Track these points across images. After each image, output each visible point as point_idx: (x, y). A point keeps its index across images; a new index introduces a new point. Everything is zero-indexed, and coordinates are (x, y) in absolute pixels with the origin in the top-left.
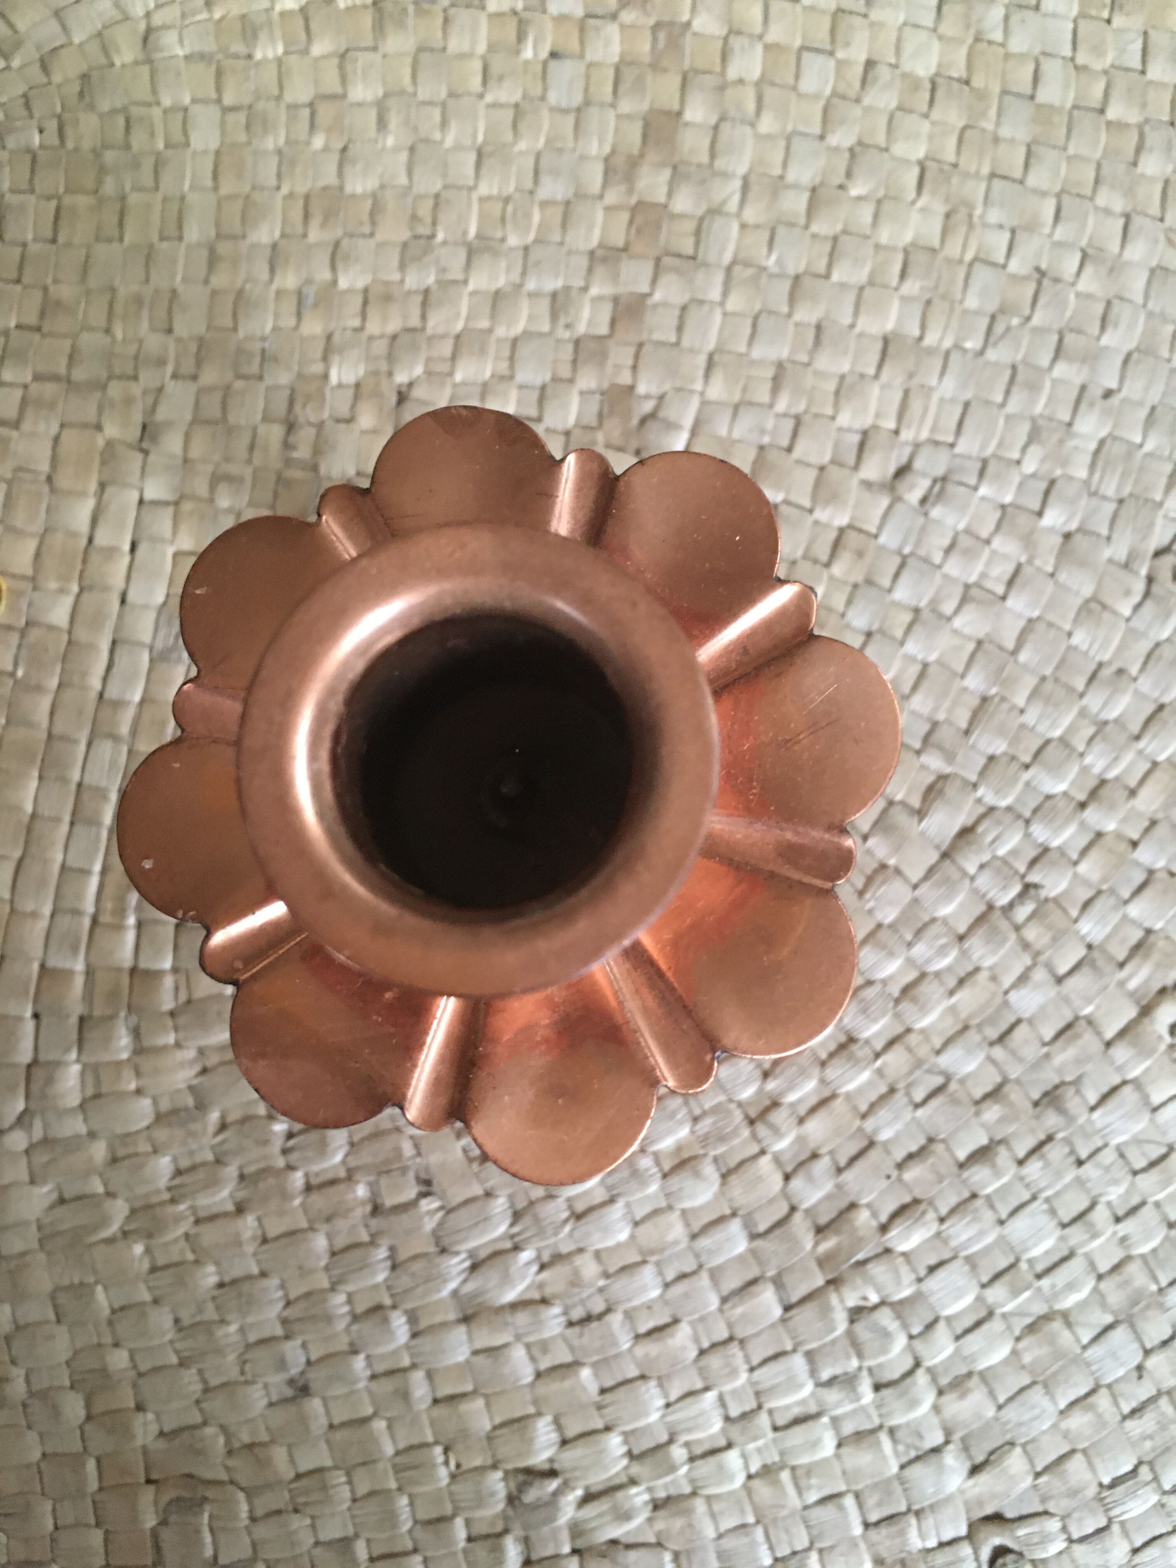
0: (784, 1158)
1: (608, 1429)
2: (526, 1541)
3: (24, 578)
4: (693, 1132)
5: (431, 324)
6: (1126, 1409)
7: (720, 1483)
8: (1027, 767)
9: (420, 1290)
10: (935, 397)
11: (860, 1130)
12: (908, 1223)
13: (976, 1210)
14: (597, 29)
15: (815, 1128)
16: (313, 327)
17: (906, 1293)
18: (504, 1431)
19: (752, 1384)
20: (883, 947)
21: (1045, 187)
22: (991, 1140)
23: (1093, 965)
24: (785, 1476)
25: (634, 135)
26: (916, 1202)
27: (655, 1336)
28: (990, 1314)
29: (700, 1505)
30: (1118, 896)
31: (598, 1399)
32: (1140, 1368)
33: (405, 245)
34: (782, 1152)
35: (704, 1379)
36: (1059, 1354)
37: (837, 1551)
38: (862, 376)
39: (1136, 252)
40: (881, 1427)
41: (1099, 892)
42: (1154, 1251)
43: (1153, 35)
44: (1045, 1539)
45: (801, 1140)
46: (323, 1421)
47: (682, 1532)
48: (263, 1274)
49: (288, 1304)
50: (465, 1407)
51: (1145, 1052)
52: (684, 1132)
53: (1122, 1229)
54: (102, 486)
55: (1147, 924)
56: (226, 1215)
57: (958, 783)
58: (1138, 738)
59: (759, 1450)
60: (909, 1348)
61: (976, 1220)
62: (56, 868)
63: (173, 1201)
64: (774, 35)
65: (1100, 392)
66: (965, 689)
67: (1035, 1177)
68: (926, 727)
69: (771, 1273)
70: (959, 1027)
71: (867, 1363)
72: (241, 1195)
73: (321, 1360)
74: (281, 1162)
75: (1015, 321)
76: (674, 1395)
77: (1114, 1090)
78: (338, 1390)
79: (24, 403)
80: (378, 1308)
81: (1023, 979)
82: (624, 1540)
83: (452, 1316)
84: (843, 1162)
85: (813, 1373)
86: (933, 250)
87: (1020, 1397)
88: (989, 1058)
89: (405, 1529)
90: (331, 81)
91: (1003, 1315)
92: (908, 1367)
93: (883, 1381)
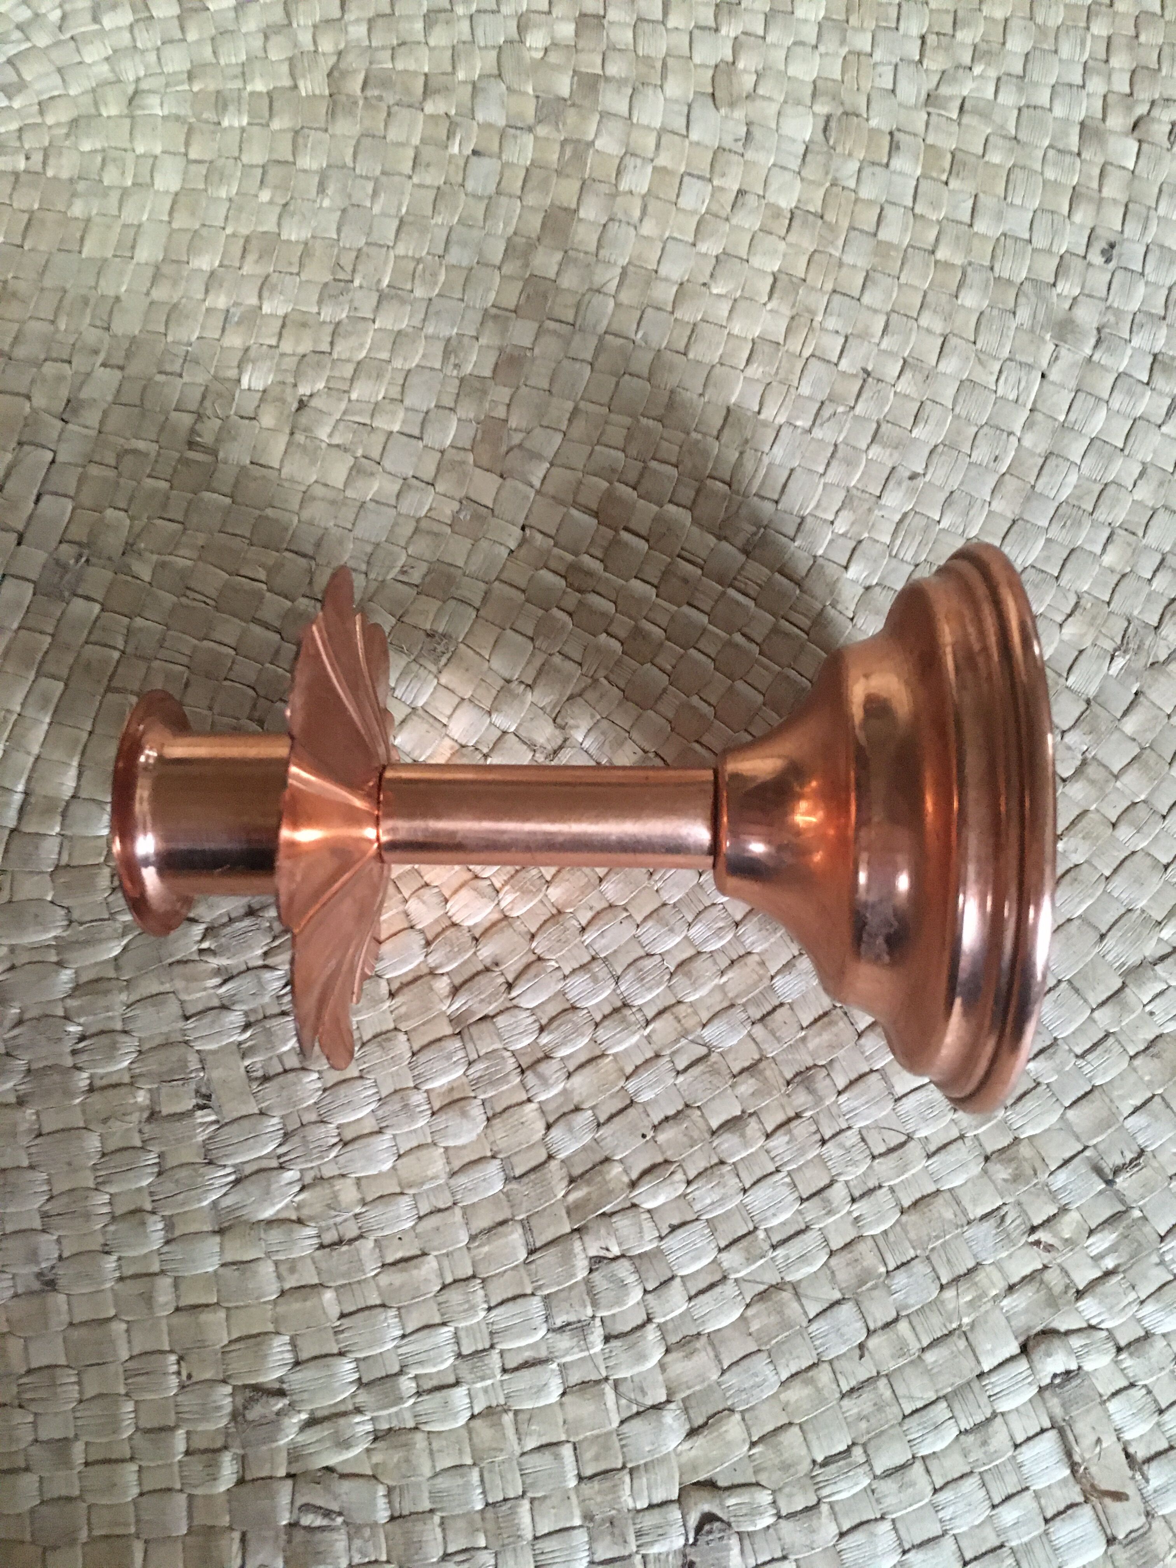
0: (548, 1108)
1: (341, 1354)
2: (243, 1460)
4: (466, 1075)
5: (338, 349)
6: (845, 1388)
7: (442, 1421)
9: (181, 1198)
10: (766, 461)
11: (623, 1090)
12: (657, 1182)
13: (722, 1176)
14: (515, 137)
15: (581, 1083)
16: (235, 340)
17: (646, 1248)
18: (238, 1345)
19: (489, 1323)
20: (665, 923)
21: (878, 305)
22: (743, 1112)
24: (508, 1419)
25: (535, 222)
26: (667, 1162)
27: (400, 1266)
28: (724, 1278)
29: (419, 1440)
31: (337, 1323)
32: (861, 1346)
33: (326, 285)
34: (547, 1102)
35: (442, 1313)
36: (785, 1324)
37: (548, 1502)
38: (705, 437)
39: (950, 366)
40: (606, 1379)
42: (885, 1232)
43: (982, 198)
44: (755, 1511)
45: (566, 1093)
46: (65, 1318)
47: (397, 1466)
48: (32, 1167)
49: (51, 1198)
50: (206, 1317)
52: (458, 1074)
53: (858, 1209)
54: (21, 444)
56: (6, 1105)
59: (485, 1390)
60: (643, 1302)
61: (720, 1185)
64: (663, 160)
65: (908, 474)
67: (781, 1150)
69: (521, 1216)
70: (726, 1004)
71: (599, 1314)
72: (24, 1088)
73: (73, 1256)
74: (68, 1062)
75: (841, 409)
76: (411, 1326)
77: (861, 1077)
78: (84, 1288)
80: (137, 1211)
81: (788, 966)
82: (340, 1469)
83: (208, 1226)
84: (603, 1117)
85: (547, 1318)
86: (777, 344)
87: (744, 1363)
88: (749, 1035)
89: (126, 1435)
90: (284, 151)
91: (736, 1280)
92: (639, 1322)
93: (614, 1333)
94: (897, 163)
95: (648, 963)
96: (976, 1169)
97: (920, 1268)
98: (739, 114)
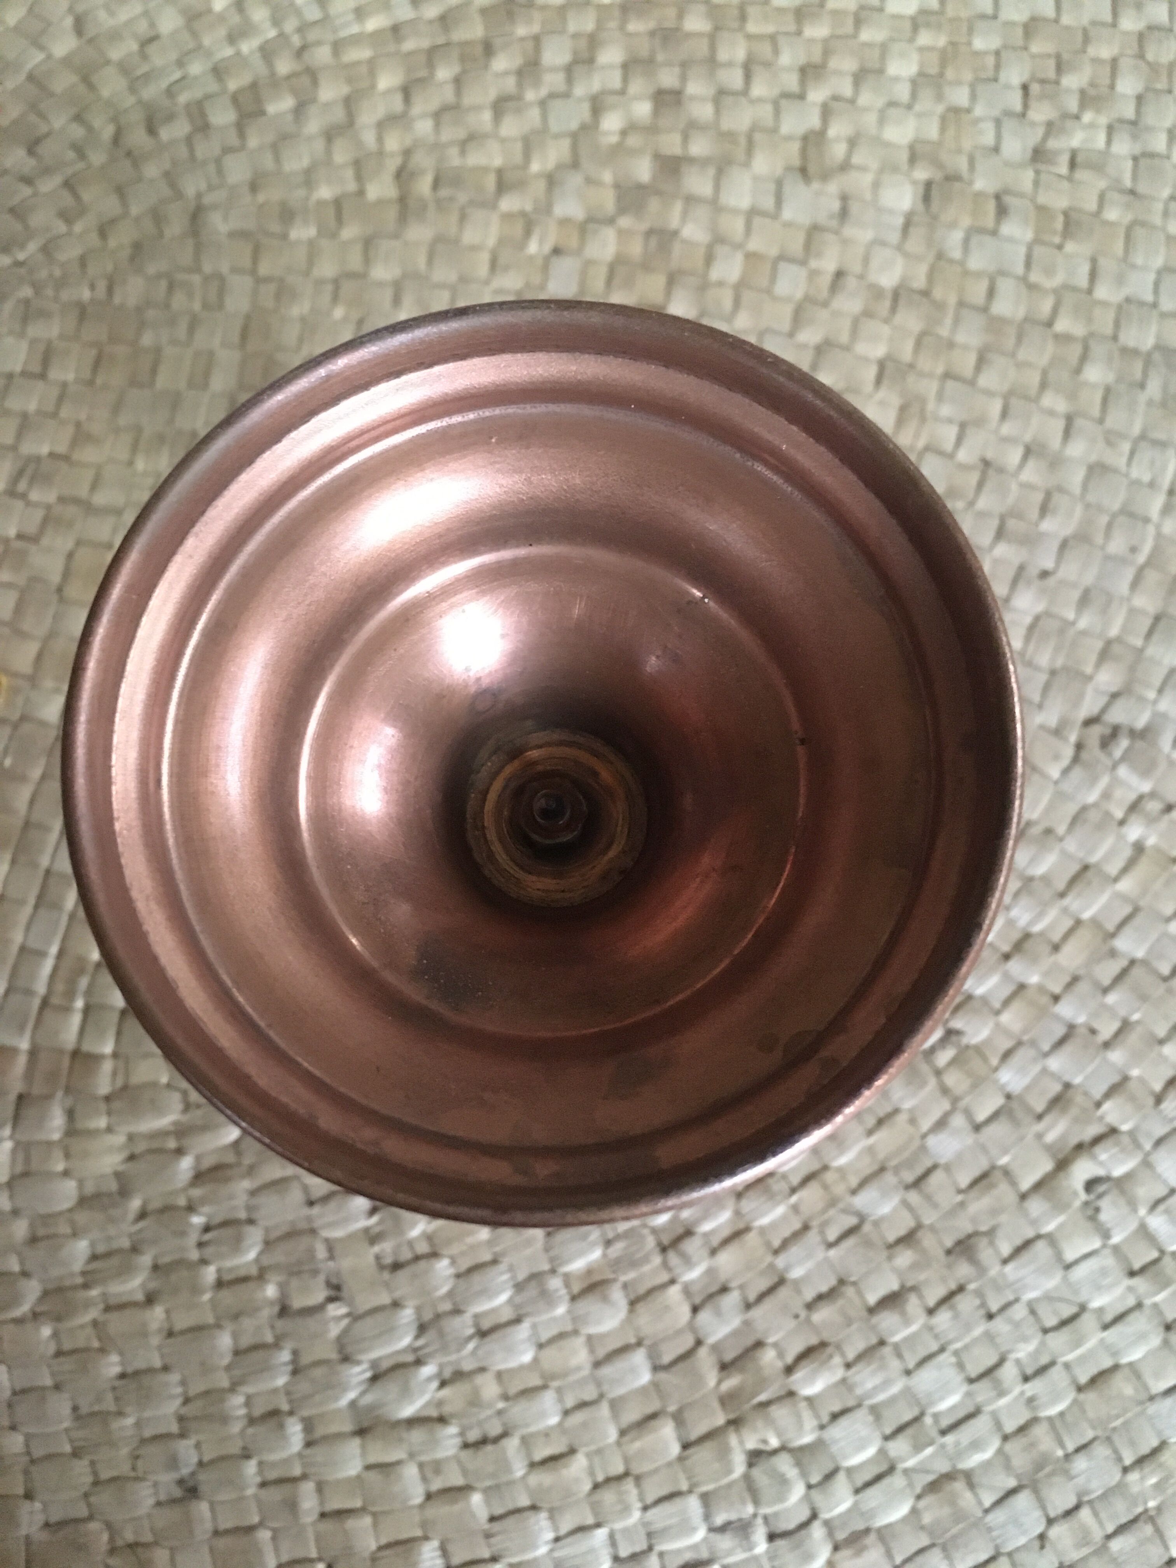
0: (695, 1288)
1: (493, 1559)
3: (23, 676)
4: (604, 1255)
9: (317, 1398)
11: (771, 1266)
12: (815, 1365)
13: (883, 1358)
14: (596, 231)
15: (727, 1260)
17: (807, 1439)
18: (387, 1552)
19: (646, 1524)
21: (994, 388)
22: (902, 1286)
23: (1011, 1116)
26: (823, 1345)
27: (548, 1464)
28: (891, 1469)
30: (1038, 1048)
31: (487, 1526)
32: (1042, 1537)
34: (693, 1282)
35: (596, 1514)
36: (959, 1516)
39: (1076, 449)
41: (1019, 1044)
42: (1062, 1414)
43: (1102, 262)
45: (710, 1272)
46: (209, 1526)
48: (166, 1368)
49: (187, 1401)
50: (351, 1523)
51: (1059, 1206)
52: (596, 1254)
53: (1030, 1389)
55: (1067, 1078)
56: (134, 1304)
58: (1062, 895)
60: (807, 1498)
61: (883, 1367)
62: (14, 949)
63: (86, 1286)
64: (753, 245)
65: (1037, 572)
67: (944, 1328)
69: (672, 1408)
70: (875, 1167)
71: (763, 1511)
72: (153, 1285)
73: (212, 1462)
74: (194, 1255)
76: (564, 1529)
77: (1027, 1244)
78: (224, 1496)
79: (46, 521)
80: (274, 1413)
81: (941, 1124)
83: (348, 1427)
84: (752, 1297)
85: (707, 1517)
87: (920, 1558)
88: (904, 1201)
90: (355, 262)
91: (904, 1471)
92: (803, 1519)
93: (778, 1531)
94: (1008, 228)
96: (1156, 1340)
97: (1101, 1451)
98: (833, 188)
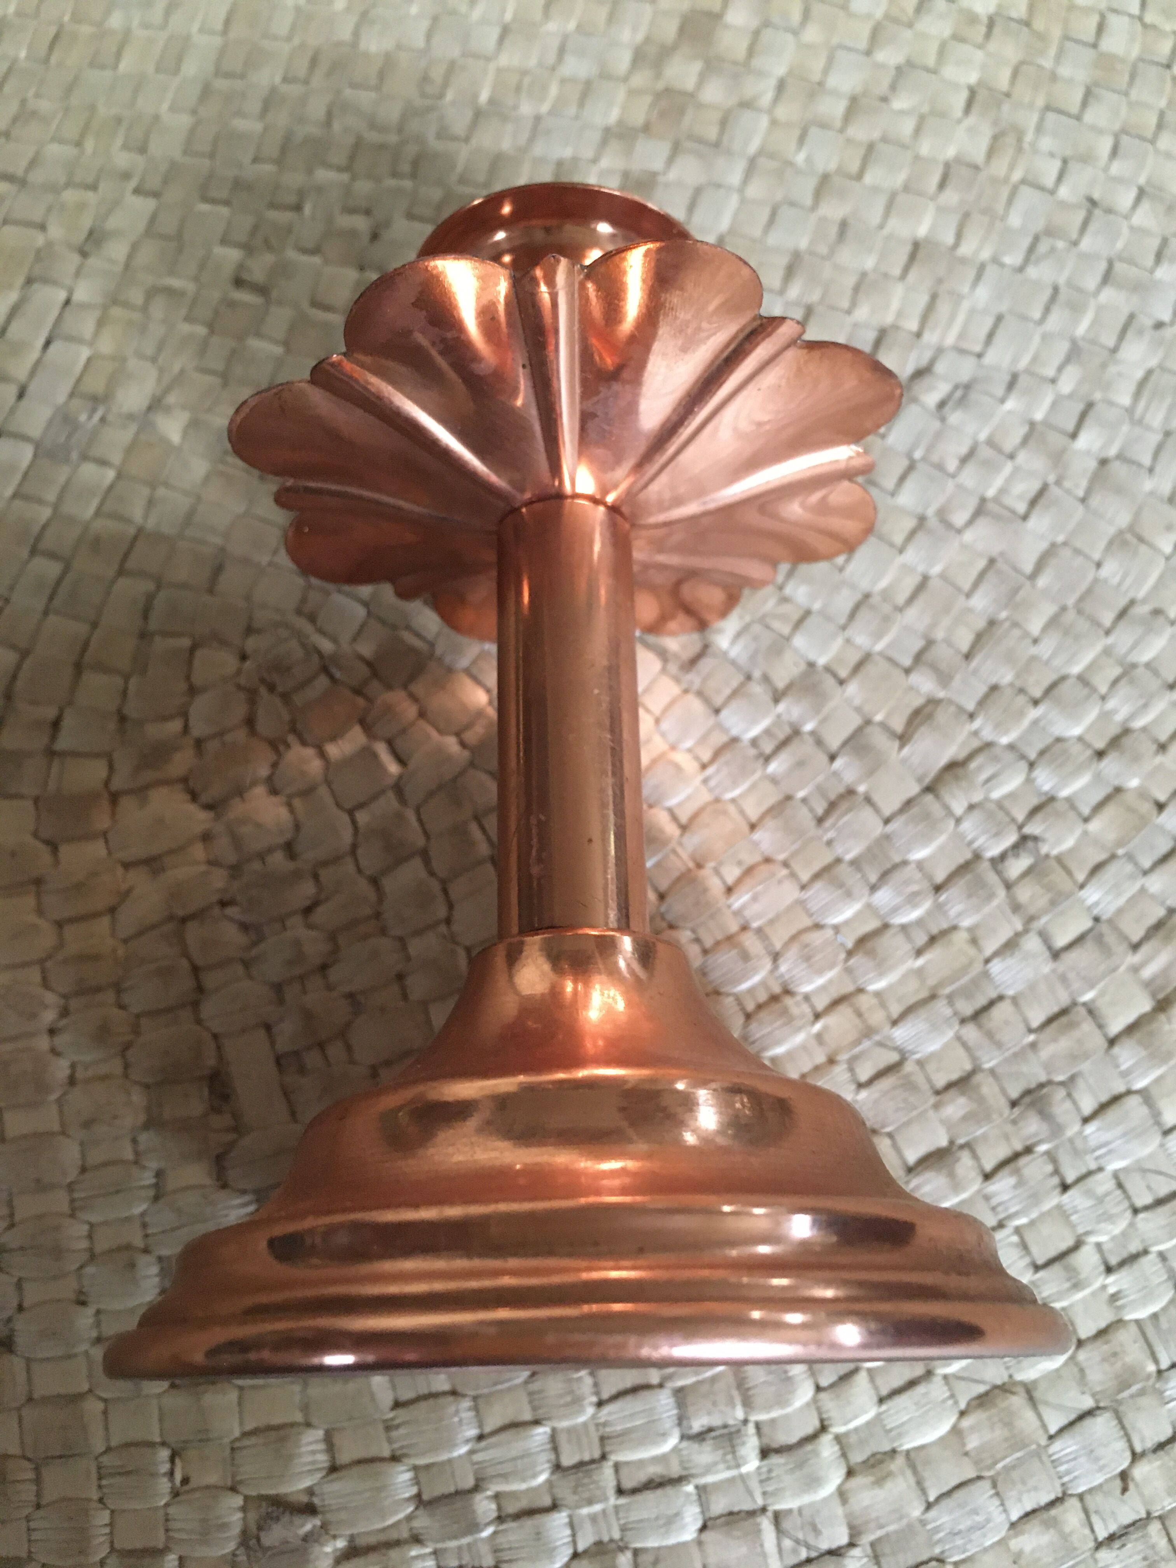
1: (395, 1458)
6: (1102, 1535)
8: (1036, 703)
9: (183, 1233)
10: (966, 305)
18: (253, 1440)
19: (599, 1424)
20: (840, 885)
21: (1103, 125)
22: (952, 1142)
23: (1100, 940)
24: (624, 1561)
25: (670, 30)
28: (930, 1372)
30: (1136, 864)
31: (389, 1415)
32: (1124, 1476)
35: (534, 1409)
36: (1016, 1442)
38: (886, 276)
40: (764, 1510)
41: (1113, 857)
42: (1155, 1316)
46: (23, 1391)
49: (11, 1224)
50: (211, 1399)
51: (1158, 1057)
53: (1114, 1283)
54: (29, 281)
57: (952, 709)
59: (593, 1518)
60: (815, 1403)
65: (1149, 322)
66: (970, 610)
67: (1005, 1197)
68: (919, 644)
70: (924, 994)
71: (754, 1418)
74: (44, 1044)
75: (1060, 244)
76: (491, 1424)
77: (1116, 1099)
80: (125, 1248)
81: (1010, 946)
85: (681, 1420)
86: (976, 168)
87: (960, 1494)
88: (958, 1038)
89: (97, 1558)
91: (945, 1377)
92: (809, 1430)
93: (775, 1445)
95: (816, 938)
